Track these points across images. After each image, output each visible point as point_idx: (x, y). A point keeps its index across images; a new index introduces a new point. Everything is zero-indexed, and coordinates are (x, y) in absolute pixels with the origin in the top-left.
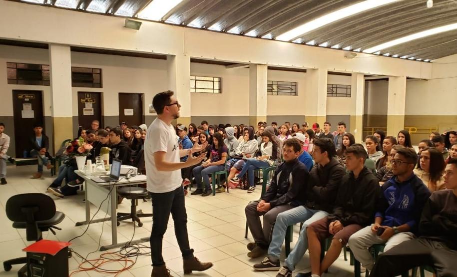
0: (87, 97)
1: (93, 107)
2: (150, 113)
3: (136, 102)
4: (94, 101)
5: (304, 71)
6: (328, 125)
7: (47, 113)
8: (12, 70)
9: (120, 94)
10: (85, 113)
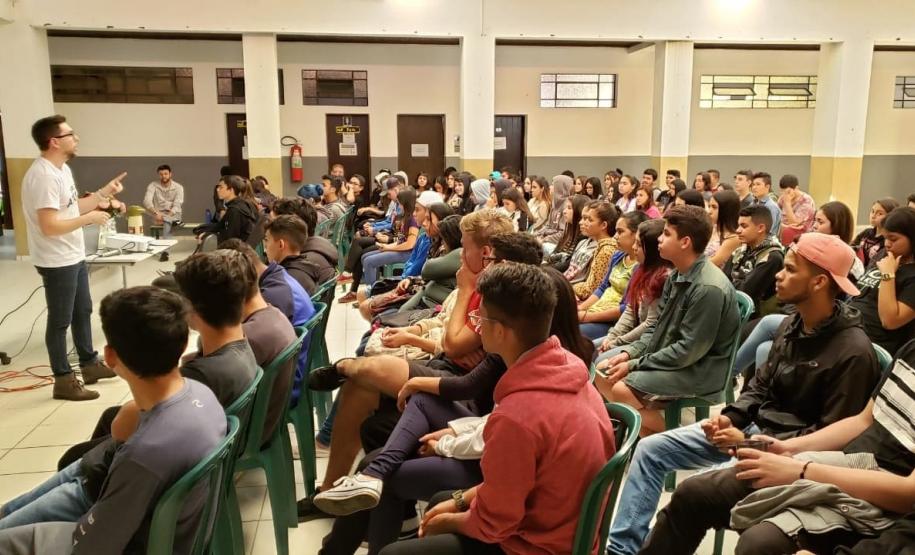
0: (345, 124)
1: (356, 141)
5: (816, 48)
6: (743, 177)
8: (226, 80)
9: (401, 117)
10: (343, 152)
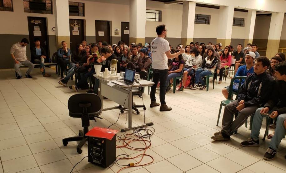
0: (75, 23)
1: (78, 30)
2: (115, 34)
3: (105, 27)
4: (79, 25)
6: (240, 46)
7: (50, 33)
8: (27, 2)
9: (96, 21)
10: (74, 34)
